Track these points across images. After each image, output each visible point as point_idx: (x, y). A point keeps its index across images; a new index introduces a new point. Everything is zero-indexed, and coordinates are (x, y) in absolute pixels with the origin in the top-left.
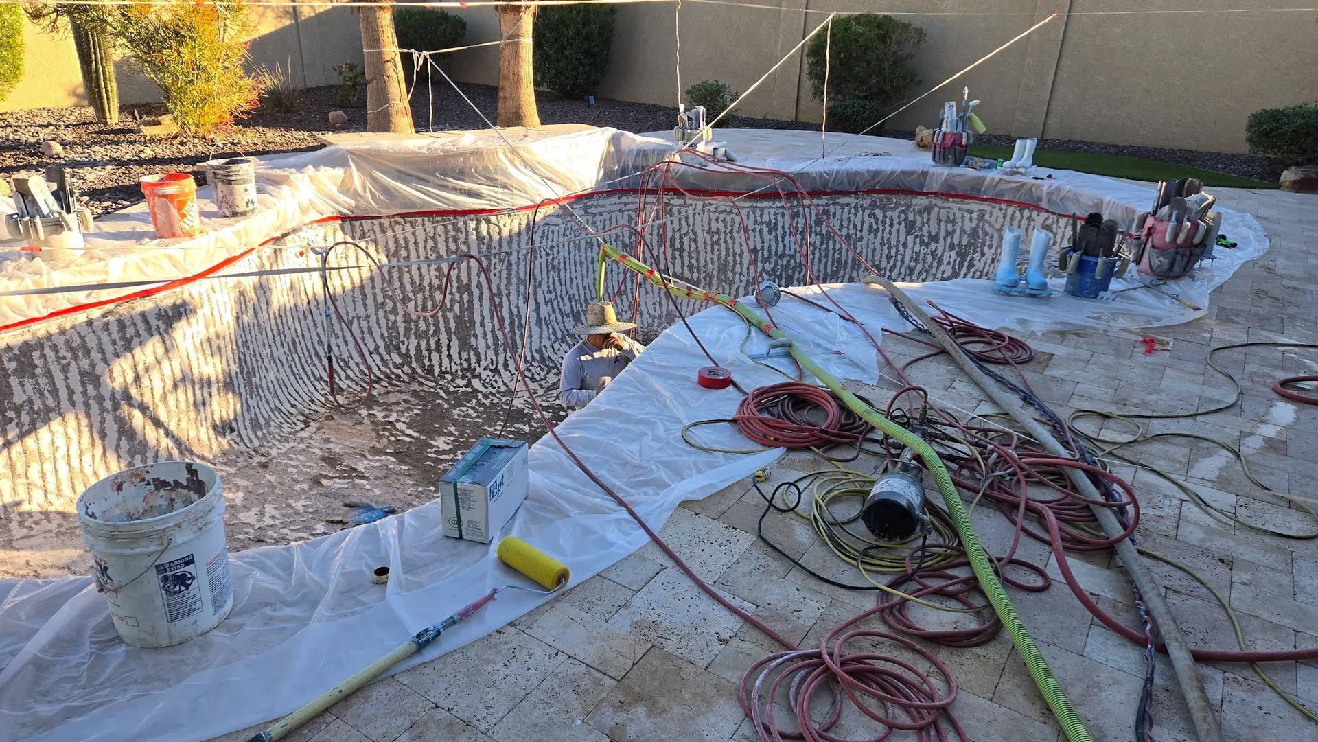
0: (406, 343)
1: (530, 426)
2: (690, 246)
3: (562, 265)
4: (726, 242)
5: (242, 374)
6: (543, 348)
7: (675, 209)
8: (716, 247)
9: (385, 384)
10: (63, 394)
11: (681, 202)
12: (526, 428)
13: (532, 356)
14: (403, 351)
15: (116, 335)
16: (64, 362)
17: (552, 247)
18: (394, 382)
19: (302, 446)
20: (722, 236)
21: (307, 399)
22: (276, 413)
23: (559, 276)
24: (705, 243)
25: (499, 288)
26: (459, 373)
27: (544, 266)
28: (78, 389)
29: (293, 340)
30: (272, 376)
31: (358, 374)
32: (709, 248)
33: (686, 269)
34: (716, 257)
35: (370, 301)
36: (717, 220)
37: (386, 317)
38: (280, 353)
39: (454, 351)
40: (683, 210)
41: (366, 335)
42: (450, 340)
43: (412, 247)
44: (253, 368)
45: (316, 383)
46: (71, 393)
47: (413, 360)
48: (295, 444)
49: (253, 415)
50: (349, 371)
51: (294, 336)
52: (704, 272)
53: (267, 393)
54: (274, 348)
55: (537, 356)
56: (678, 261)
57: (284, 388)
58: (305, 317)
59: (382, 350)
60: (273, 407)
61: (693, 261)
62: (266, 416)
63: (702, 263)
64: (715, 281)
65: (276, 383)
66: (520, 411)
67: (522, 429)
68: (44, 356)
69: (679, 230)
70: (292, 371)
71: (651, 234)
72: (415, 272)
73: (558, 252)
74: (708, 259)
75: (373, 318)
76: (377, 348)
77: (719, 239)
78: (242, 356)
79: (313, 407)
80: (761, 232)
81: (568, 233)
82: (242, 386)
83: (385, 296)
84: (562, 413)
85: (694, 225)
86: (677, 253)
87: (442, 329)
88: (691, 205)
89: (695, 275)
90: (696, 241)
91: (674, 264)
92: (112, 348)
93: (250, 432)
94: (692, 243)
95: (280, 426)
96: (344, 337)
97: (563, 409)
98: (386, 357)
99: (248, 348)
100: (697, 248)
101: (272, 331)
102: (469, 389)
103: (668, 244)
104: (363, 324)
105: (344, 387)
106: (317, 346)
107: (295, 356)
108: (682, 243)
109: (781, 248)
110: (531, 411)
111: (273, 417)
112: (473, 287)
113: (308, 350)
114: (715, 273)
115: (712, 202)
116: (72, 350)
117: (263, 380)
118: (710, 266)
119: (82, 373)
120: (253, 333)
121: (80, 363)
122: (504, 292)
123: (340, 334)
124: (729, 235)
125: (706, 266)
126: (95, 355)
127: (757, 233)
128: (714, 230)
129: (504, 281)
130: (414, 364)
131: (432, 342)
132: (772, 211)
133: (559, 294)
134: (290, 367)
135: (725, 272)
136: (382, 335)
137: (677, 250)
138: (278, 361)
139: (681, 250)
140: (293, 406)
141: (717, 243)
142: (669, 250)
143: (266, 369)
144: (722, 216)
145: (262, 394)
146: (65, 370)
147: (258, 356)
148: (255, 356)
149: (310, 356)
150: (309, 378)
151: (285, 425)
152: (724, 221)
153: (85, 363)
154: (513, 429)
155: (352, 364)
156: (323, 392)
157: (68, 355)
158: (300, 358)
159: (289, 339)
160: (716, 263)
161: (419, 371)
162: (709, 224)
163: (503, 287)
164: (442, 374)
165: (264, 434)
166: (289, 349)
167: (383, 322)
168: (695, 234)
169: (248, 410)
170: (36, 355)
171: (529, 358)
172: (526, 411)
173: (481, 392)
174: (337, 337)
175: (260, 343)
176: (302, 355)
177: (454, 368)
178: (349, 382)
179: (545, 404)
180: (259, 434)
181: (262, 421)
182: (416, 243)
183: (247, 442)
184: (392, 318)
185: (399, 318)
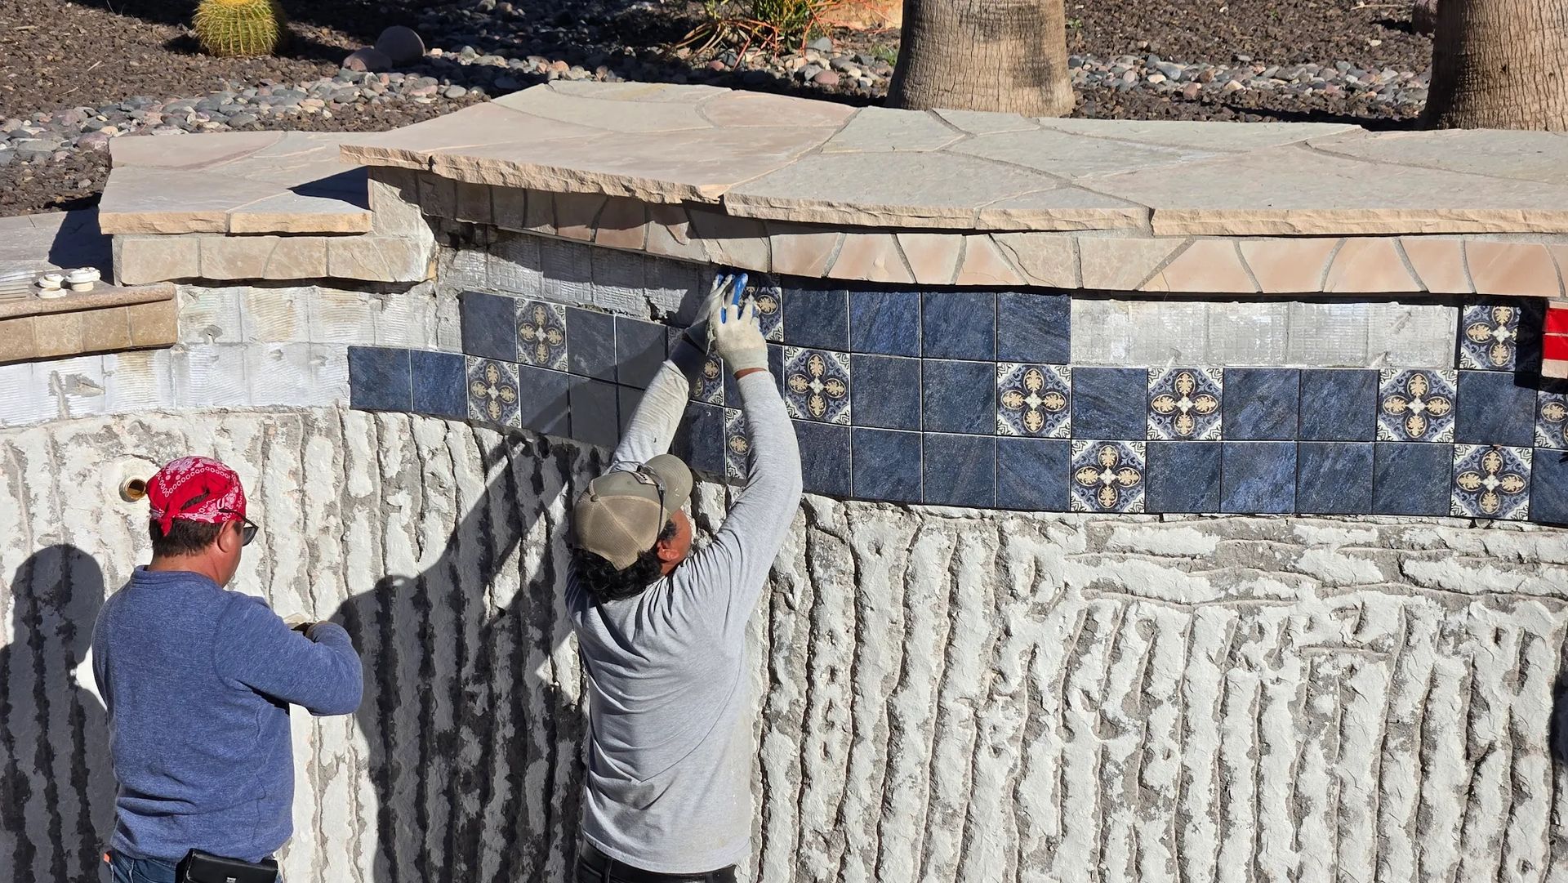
3: (1202, 794)
25: (839, 817)
27: (1084, 780)
37: (449, 794)
81: (1251, 649)
122: (860, 837)
129: (866, 793)
163: (853, 812)
184: (470, 804)
185: (494, 815)
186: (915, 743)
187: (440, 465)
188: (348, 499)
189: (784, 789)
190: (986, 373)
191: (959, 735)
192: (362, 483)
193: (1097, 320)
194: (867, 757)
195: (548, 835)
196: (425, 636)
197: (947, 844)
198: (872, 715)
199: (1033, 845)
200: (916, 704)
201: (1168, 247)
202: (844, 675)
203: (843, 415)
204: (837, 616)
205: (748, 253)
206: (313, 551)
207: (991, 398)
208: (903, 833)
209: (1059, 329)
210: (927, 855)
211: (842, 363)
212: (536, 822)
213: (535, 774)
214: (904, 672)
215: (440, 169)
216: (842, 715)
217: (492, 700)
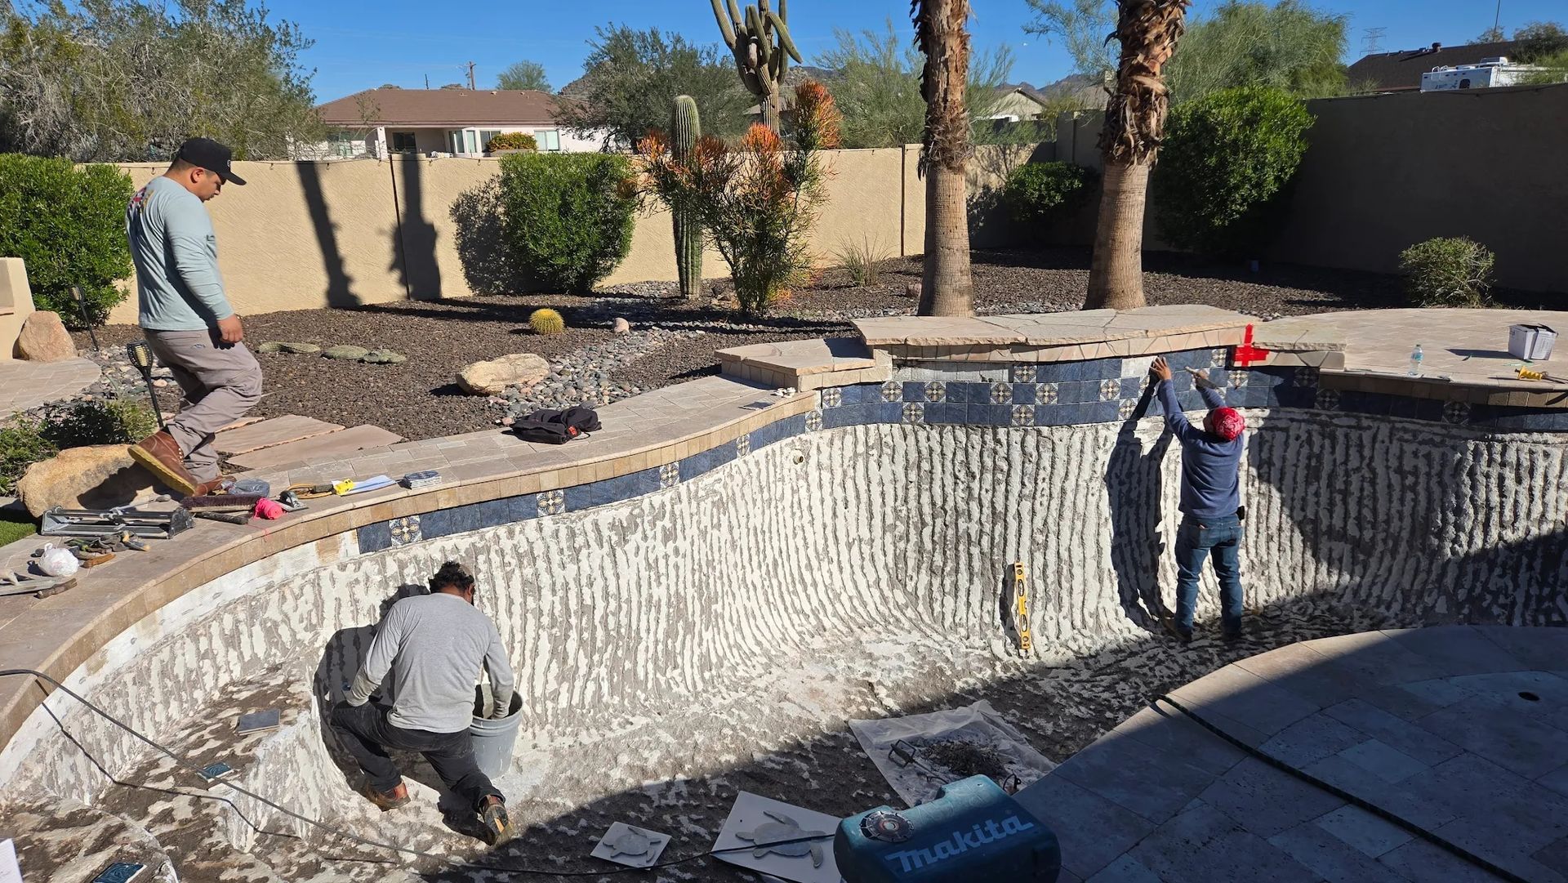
0: (915, 578)
1: (1056, 725)
2: (1362, 490)
4: (1428, 489)
5: (700, 599)
6: (1101, 611)
7: (1340, 433)
8: (1409, 496)
9: (880, 629)
10: (502, 603)
11: (1353, 422)
12: (1049, 728)
13: (1083, 621)
14: (910, 588)
15: (564, 544)
16: (508, 569)
17: (1129, 475)
18: (890, 627)
19: (751, 699)
20: (1422, 479)
21: (778, 635)
22: (735, 651)
23: (1137, 514)
24: (1390, 486)
25: (1045, 523)
26: (977, 628)
28: (518, 599)
29: (775, 561)
30: (739, 604)
31: (849, 610)
32: (1396, 495)
33: (1351, 522)
34: (1407, 510)
35: (877, 521)
36: (1415, 454)
37: (894, 544)
38: (754, 577)
39: (975, 599)
40: (1354, 435)
41: (868, 564)
42: (971, 581)
43: (936, 458)
44: (716, 592)
45: (794, 616)
46: (511, 602)
47: (920, 602)
48: (744, 694)
49: (704, 650)
50: (838, 605)
51: (777, 557)
52: (1386, 531)
53: (728, 624)
54: (748, 569)
55: (1090, 622)
56: (1339, 510)
57: (752, 620)
58: (795, 535)
59: (884, 585)
60: (732, 642)
61: (1366, 512)
62: (721, 653)
63: (1382, 517)
64: (1403, 547)
65: (742, 612)
66: (1047, 699)
67: (1042, 728)
68: (489, 561)
69: (1345, 463)
70: (767, 601)
71: (1296, 466)
72: (937, 491)
73: (1139, 482)
74: (1393, 511)
75: (878, 543)
76: (878, 581)
77: (1416, 483)
78: (704, 578)
79: (784, 647)
80: (1501, 479)
82: (698, 613)
83: (897, 517)
84: (1109, 714)
85: (1372, 458)
86: (1338, 498)
87: (963, 566)
88: (1369, 428)
89: (1368, 535)
90: (1373, 483)
91: (1331, 512)
92: (558, 558)
93: (696, 671)
94: (1366, 485)
95: (734, 668)
96: (839, 562)
97: (1110, 708)
98: (887, 593)
99: (714, 568)
100: (1375, 492)
101: (749, 549)
102: (987, 654)
103: (1324, 482)
104: (866, 549)
105: (827, 624)
106: (803, 570)
107: (775, 582)
108: (1347, 483)
109: (1537, 509)
110: (1063, 702)
111: (729, 655)
112: (1010, 519)
113: (792, 575)
114: (1405, 534)
115: (1407, 425)
116: (520, 557)
117: (727, 607)
118: (1395, 524)
119: (525, 582)
120: (723, 551)
121: (525, 571)
122: (1052, 527)
123: (835, 558)
124: (1435, 479)
125: (1388, 522)
126: (541, 564)
127: (1494, 481)
128: (1407, 468)
129: (1055, 514)
130: (921, 608)
131: (948, 582)
132: (1526, 447)
133: (1134, 538)
134: (766, 593)
135: (1425, 537)
136: (886, 565)
137: (1340, 492)
138: (750, 586)
139: (1345, 494)
140: (759, 643)
141: (1413, 488)
142: (1324, 491)
143: (733, 595)
144: (1424, 449)
145: (721, 625)
146: (508, 578)
147: (725, 579)
148: (721, 578)
149: (793, 582)
150: (786, 609)
151: (741, 668)
152: (1428, 456)
153: (528, 571)
154: (1029, 725)
155: (844, 598)
156: (800, 629)
157: (514, 562)
158: (780, 583)
159: (770, 560)
160: (1407, 521)
161: (926, 618)
162: (1400, 458)
163: (1050, 521)
164: (955, 626)
165: (712, 677)
166: (768, 572)
167: (890, 549)
168: (1373, 471)
169: (700, 645)
170: (481, 558)
171: (1078, 623)
172: (1056, 700)
173: (1000, 660)
174: (831, 561)
175: (731, 562)
176: (782, 580)
177: (973, 620)
178: (835, 620)
179: (1086, 694)
180: (707, 675)
181: (714, 660)
182: (943, 454)
183: (689, 682)
184: (902, 545)
185: (911, 547)
186: (1070, 496)
187: (888, 439)
188: (856, 454)
189: (1026, 517)
190: (1098, 383)
191: (1082, 491)
192: (861, 449)
193: (1127, 364)
194: (1055, 504)
195: (934, 549)
196: (883, 494)
197: (1079, 524)
198: (1056, 492)
199: (1103, 520)
200: (1070, 485)
201: (1151, 340)
202: (1047, 480)
203: (1054, 402)
204: (1046, 462)
205: (1031, 356)
206: (845, 473)
207: (1099, 390)
208: (1066, 525)
209: (1119, 368)
210: (1073, 529)
211: (1055, 386)
212: (928, 545)
213: (927, 531)
214: (1067, 474)
215: (910, 343)
216: (1047, 492)
217: (908, 510)
